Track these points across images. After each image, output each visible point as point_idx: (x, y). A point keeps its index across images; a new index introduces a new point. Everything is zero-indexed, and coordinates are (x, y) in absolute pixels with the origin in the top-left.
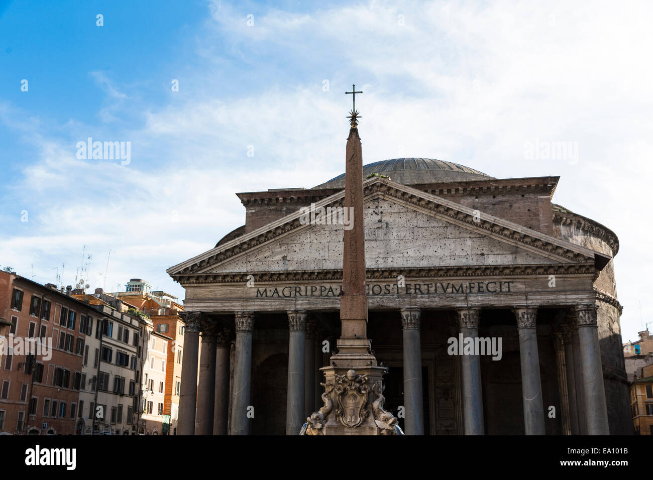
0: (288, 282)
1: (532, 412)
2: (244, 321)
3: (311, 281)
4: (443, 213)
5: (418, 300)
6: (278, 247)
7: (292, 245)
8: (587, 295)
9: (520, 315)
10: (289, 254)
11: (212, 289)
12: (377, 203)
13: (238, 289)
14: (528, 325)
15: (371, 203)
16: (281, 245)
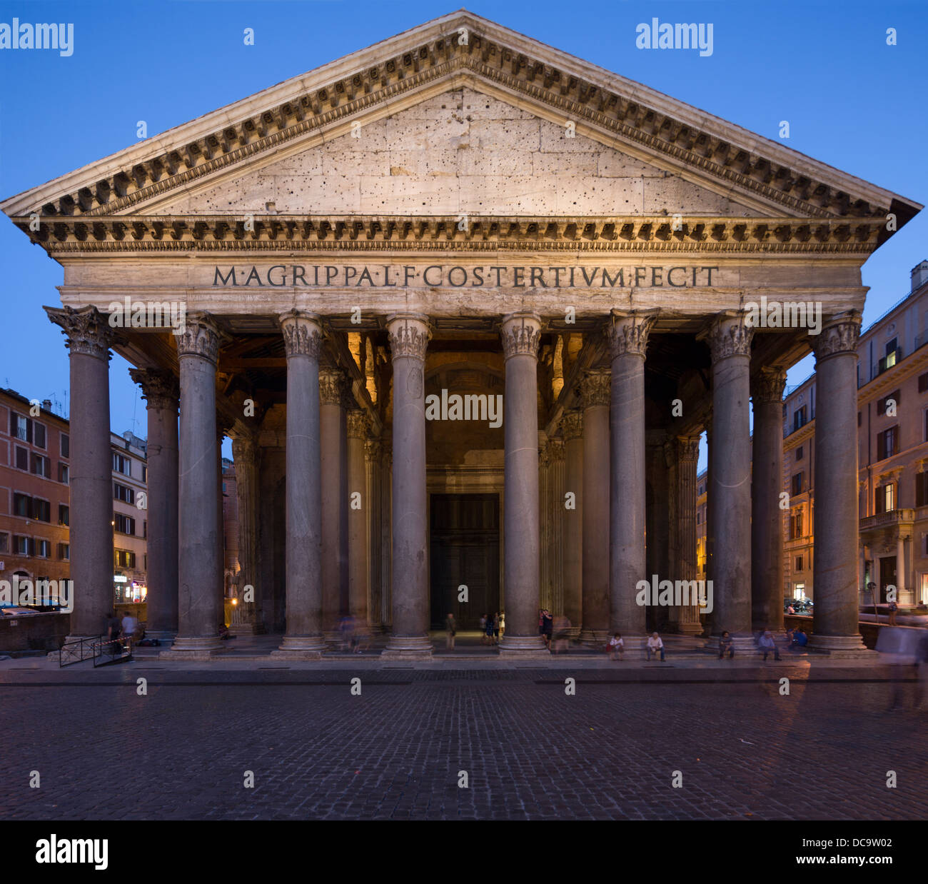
0: (277, 253)
1: (736, 507)
2: (191, 333)
3: (324, 253)
4: (594, 119)
5: (537, 298)
6: (256, 181)
7: (284, 180)
8: (851, 296)
9: (726, 333)
10: (279, 198)
11: (121, 268)
12: (458, 97)
13: (175, 267)
14: (741, 351)
15: (448, 98)
16: (262, 177)
